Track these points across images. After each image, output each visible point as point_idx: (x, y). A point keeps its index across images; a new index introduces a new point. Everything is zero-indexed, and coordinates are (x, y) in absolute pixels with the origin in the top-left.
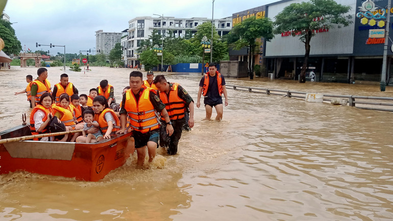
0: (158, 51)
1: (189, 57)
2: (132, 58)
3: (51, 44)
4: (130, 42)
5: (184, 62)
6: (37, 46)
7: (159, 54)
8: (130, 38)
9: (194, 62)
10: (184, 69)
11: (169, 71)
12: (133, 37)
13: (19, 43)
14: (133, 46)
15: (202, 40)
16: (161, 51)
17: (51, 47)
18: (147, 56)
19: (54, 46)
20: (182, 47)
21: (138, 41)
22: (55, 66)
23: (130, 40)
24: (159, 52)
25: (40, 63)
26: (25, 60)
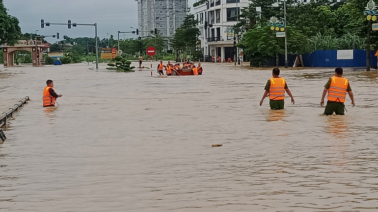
0: (277, 29)
1: (333, 38)
2: (219, 42)
3: (69, 22)
4: (212, 12)
5: (325, 48)
6: (43, 26)
7: (279, 35)
8: (212, 5)
9: (346, 47)
10: (327, 60)
11: (299, 65)
12: (218, 3)
13: (16, 21)
14: (218, 20)
15: (367, 8)
16: (282, 29)
17: (69, 27)
18: (257, 38)
19: (75, 25)
20: (319, 20)
21: (229, 11)
22: (69, 62)
23: (212, 9)
24: (280, 31)
25: (41, 57)
26: (11, 53)
